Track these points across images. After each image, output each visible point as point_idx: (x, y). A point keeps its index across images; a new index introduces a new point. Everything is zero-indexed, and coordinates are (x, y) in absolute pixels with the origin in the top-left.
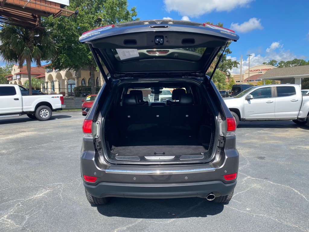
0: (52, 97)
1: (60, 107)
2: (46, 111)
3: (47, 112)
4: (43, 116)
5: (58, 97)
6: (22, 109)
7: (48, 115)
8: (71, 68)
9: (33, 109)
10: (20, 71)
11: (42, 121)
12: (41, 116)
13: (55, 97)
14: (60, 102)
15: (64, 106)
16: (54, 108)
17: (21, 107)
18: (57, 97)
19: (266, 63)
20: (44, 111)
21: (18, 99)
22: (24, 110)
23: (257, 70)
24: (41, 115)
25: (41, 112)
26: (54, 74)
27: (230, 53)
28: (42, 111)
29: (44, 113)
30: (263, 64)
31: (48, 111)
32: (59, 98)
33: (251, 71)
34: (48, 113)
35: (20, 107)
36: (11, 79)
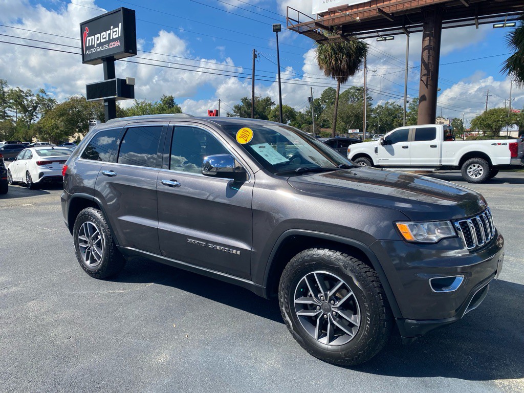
0: (493, 144)
1: (508, 162)
2: (478, 167)
3: (481, 170)
4: (472, 175)
5: (505, 144)
6: (440, 161)
7: (482, 175)
9: (456, 163)
11: (469, 183)
12: (469, 175)
13: (499, 144)
14: (509, 153)
15: (517, 162)
16: (494, 163)
17: (439, 159)
18: (503, 144)
20: (476, 167)
21: (435, 146)
22: (443, 163)
24: (468, 173)
25: (471, 168)
28: (472, 166)
31: (482, 168)
32: (508, 146)
34: (483, 171)
35: (437, 158)
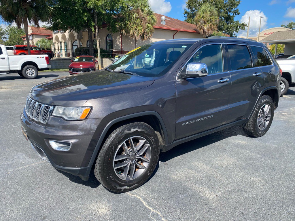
0: (37, 57)
1: (46, 67)
2: (32, 70)
3: (33, 72)
4: (29, 75)
6: (9, 68)
7: (34, 74)
8: (71, 30)
9: (19, 68)
10: (33, 32)
11: (28, 79)
12: (28, 75)
13: (41, 57)
14: (46, 62)
15: (50, 66)
16: (40, 67)
17: (8, 66)
18: (42, 57)
19: (284, 25)
20: (30, 70)
21: (4, 59)
22: (11, 69)
23: (272, 33)
24: (27, 74)
25: (28, 71)
26: (59, 35)
27: (239, 14)
28: (28, 70)
29: (31, 72)
30: (281, 26)
31: (34, 70)
32: (45, 58)
33: (266, 34)
34: (35, 72)
35: (7, 66)
36: (25, 39)
